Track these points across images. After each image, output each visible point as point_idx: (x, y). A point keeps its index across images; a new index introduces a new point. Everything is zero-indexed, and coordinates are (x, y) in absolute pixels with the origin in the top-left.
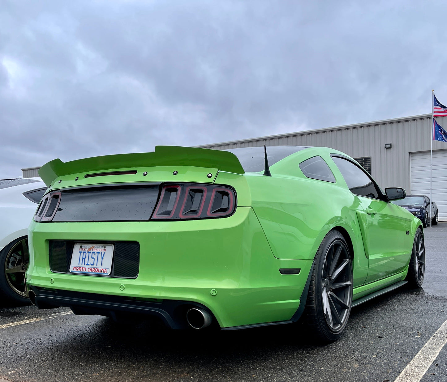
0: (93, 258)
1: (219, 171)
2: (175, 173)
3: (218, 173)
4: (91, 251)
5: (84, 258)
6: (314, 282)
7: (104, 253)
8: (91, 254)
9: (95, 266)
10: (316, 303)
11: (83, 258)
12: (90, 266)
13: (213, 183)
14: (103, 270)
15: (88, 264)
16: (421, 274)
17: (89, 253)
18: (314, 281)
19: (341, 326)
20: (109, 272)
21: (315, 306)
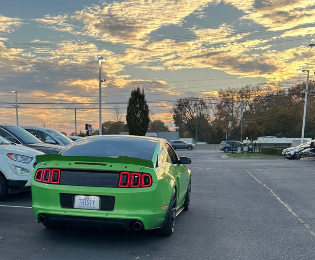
0: (89, 202)
1: (144, 167)
2: (126, 167)
4: (87, 199)
5: (83, 202)
7: (94, 200)
8: (86, 201)
9: (90, 206)
12: (87, 206)
13: (142, 172)
14: (95, 207)
15: (85, 205)
17: (86, 200)
20: (98, 208)
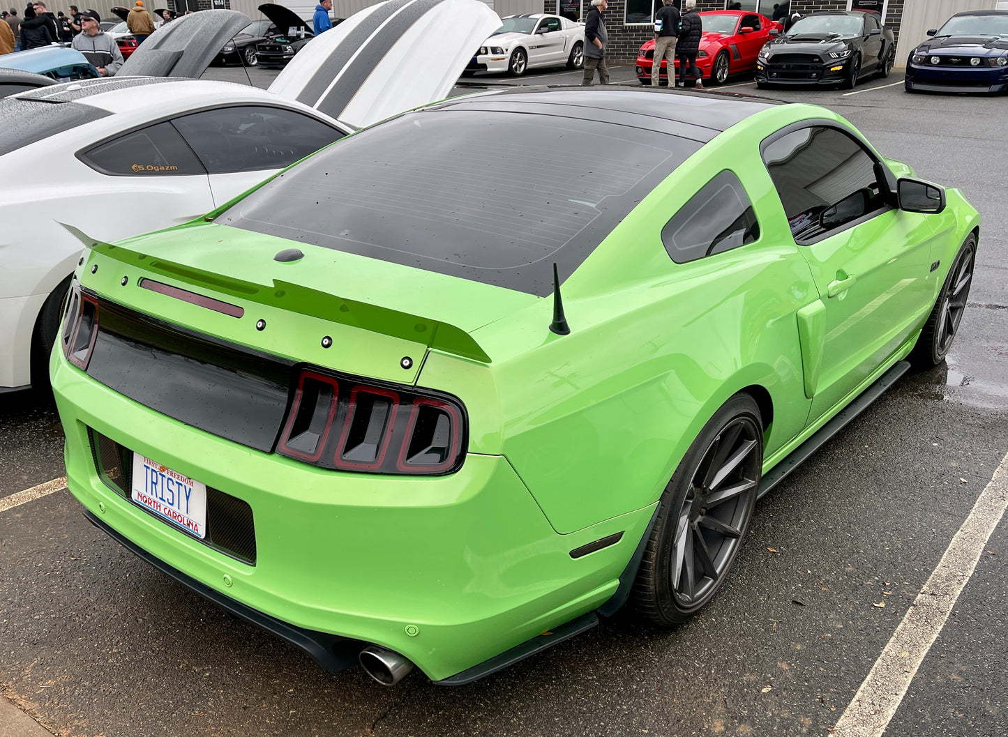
0: (171, 491)
1: (430, 349)
2: (326, 342)
3: (427, 353)
4: (166, 474)
6: (655, 544)
7: (190, 489)
8: (165, 480)
9: (175, 508)
10: (655, 581)
11: (153, 482)
12: (167, 504)
13: (413, 384)
14: (192, 525)
15: (162, 499)
16: (949, 330)
17: (162, 475)
18: (654, 540)
19: (715, 581)
20: (202, 532)
21: (652, 587)
